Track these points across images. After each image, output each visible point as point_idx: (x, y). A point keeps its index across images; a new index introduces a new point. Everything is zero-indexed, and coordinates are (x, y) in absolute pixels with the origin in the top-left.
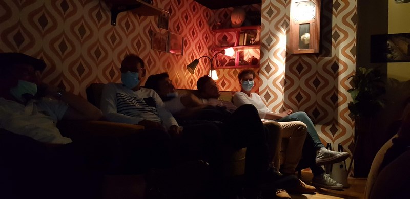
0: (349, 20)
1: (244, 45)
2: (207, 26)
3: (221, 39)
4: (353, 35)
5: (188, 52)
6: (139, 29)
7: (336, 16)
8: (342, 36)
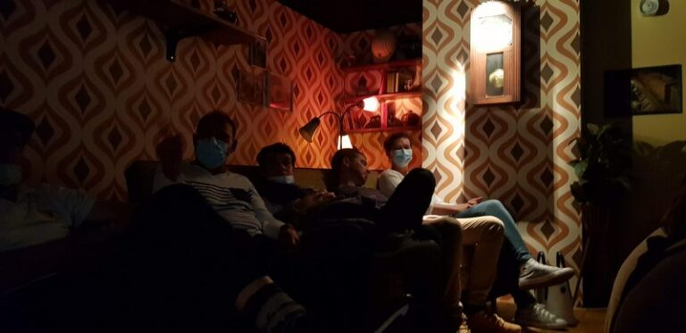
0: (567, 45)
1: (395, 92)
2: (331, 62)
3: (356, 83)
4: (575, 71)
5: (300, 106)
6: (216, 67)
7: (546, 41)
8: (557, 72)
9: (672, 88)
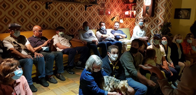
0: (163, 5)
1: (133, 10)
3: (127, 6)
4: (164, 10)
5: (113, 13)
6: (94, 10)
7: (159, 3)
8: (161, 10)
9: (189, 14)
